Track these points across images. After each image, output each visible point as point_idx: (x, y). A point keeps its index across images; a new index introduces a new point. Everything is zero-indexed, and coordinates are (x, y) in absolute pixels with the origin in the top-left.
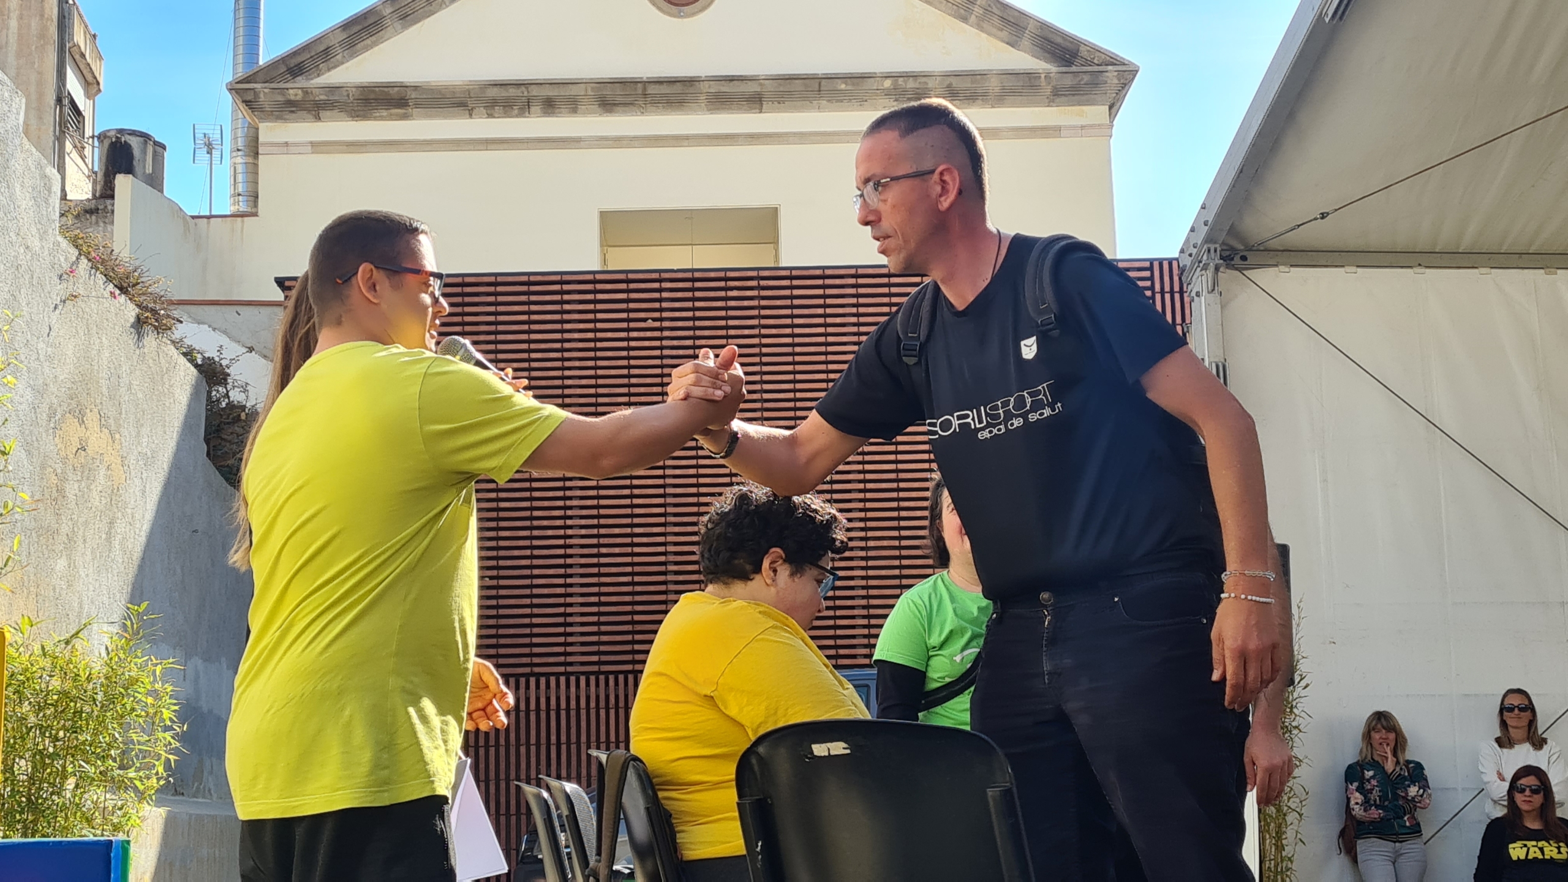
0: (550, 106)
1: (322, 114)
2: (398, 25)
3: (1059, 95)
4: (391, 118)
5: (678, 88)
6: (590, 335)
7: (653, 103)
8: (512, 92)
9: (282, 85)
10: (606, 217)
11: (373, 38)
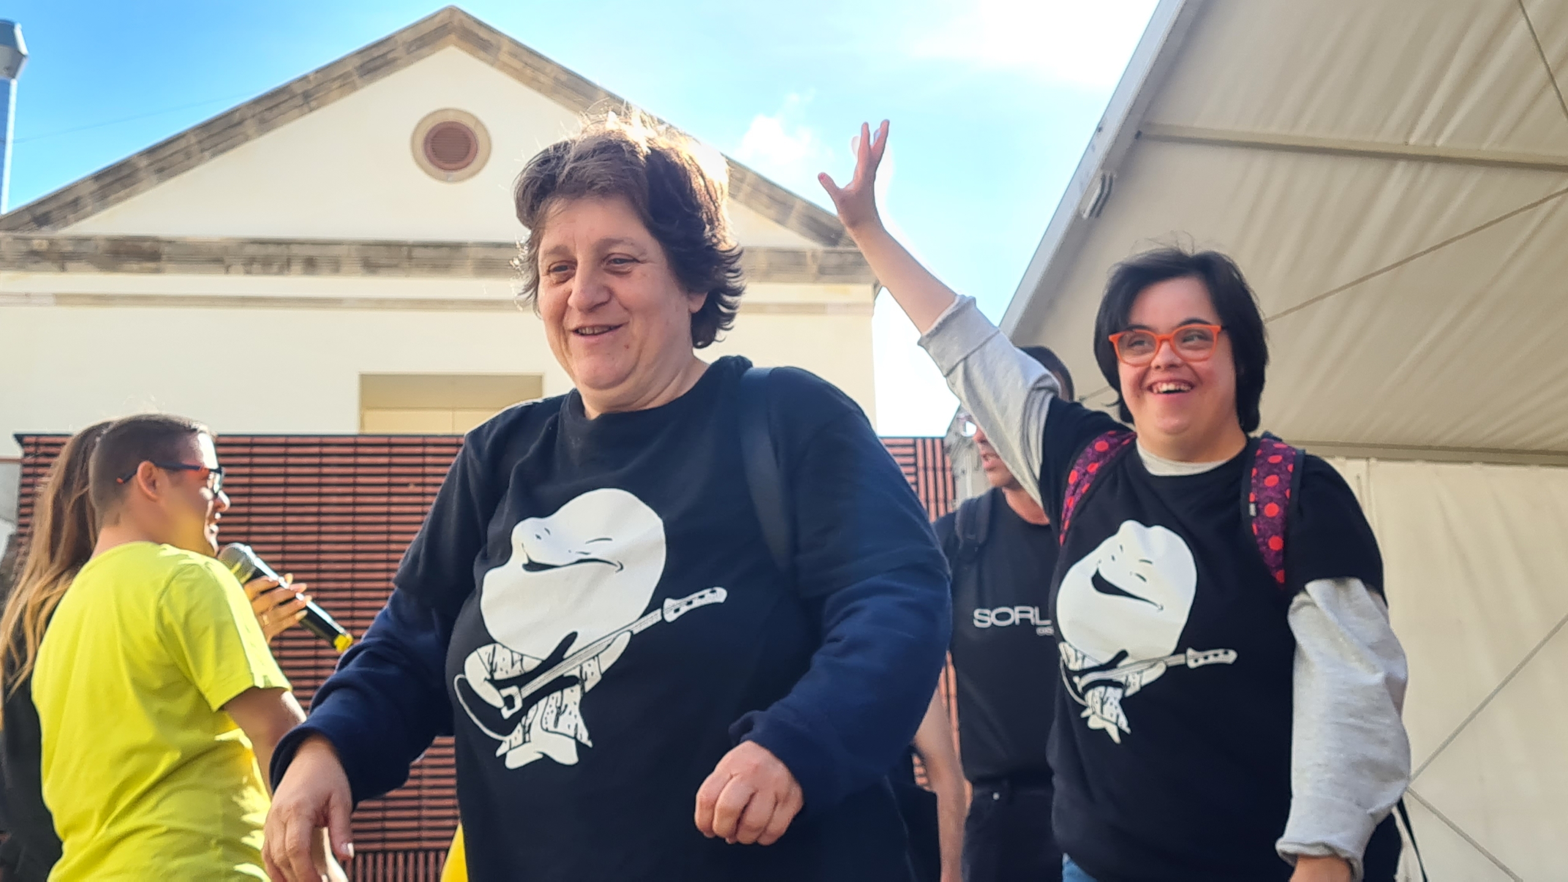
0: (311, 265)
1: (70, 265)
2: (154, 178)
3: (823, 273)
4: (142, 271)
5: (444, 252)
6: (349, 499)
7: (417, 266)
8: (272, 250)
9: (26, 234)
10: (366, 381)
11: (128, 190)
